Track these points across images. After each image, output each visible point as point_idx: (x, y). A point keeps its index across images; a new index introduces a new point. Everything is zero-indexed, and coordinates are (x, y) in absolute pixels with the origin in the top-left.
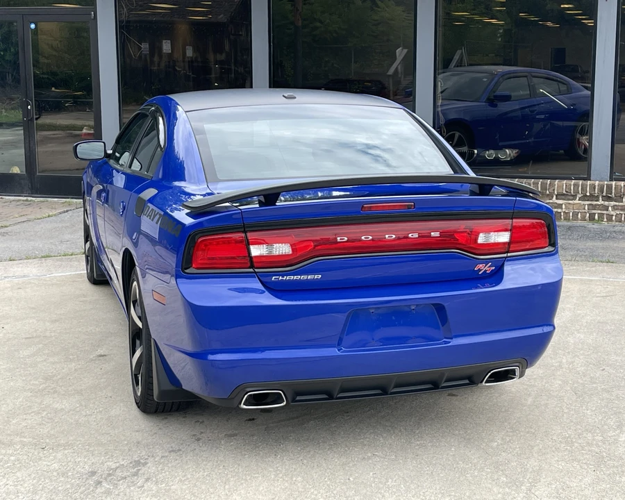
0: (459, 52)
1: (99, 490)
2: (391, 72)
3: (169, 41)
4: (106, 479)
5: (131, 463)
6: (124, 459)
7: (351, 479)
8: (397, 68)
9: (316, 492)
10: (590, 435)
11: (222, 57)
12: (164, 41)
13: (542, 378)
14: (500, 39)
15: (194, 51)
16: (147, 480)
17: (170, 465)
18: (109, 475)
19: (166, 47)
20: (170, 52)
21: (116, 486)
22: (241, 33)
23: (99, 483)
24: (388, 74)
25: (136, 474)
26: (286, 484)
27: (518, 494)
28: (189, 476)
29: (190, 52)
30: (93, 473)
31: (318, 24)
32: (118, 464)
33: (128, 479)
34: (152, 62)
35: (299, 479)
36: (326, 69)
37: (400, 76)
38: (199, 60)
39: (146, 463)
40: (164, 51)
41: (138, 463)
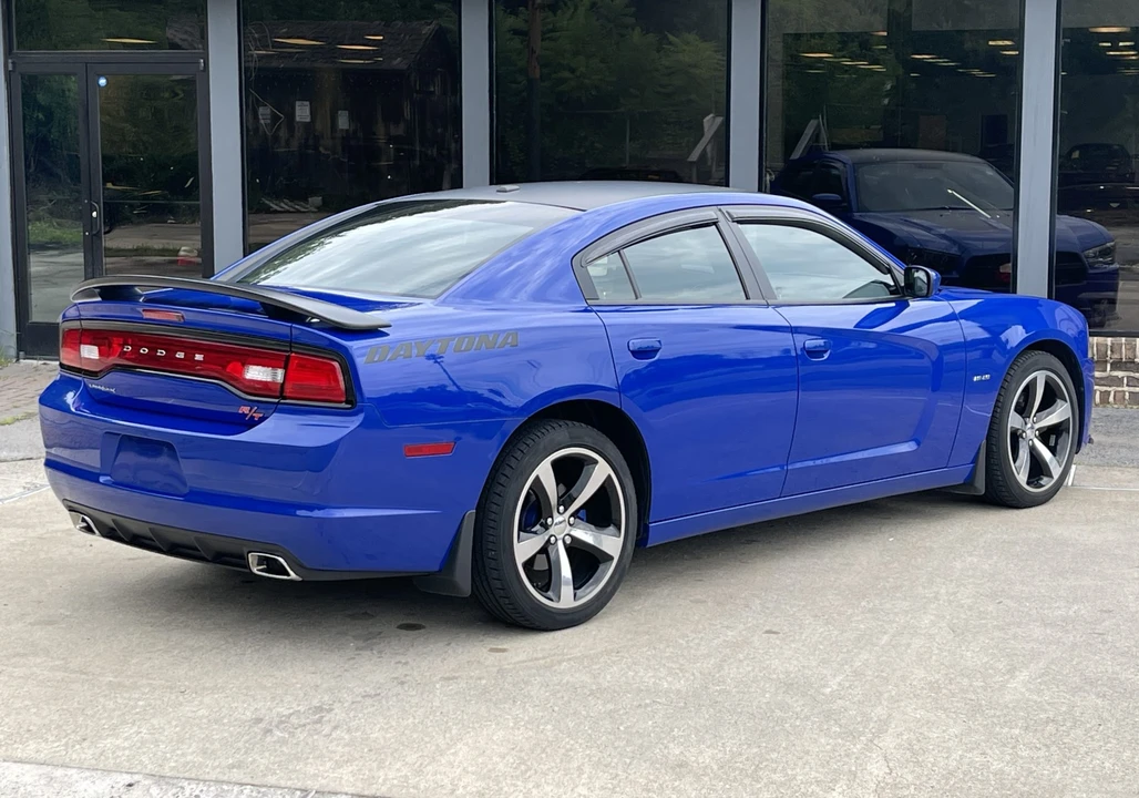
0: (813, 123)
1: (269, 739)
2: (694, 156)
3: (308, 103)
4: (277, 727)
5: (310, 709)
6: (299, 705)
7: (622, 728)
8: (705, 150)
9: (572, 742)
10: (966, 679)
11: (399, 130)
12: (298, 103)
13: (907, 612)
14: (886, 101)
15: (351, 118)
16: (335, 728)
17: (365, 712)
18: (282, 722)
19: (302, 112)
20: (308, 120)
21: (292, 734)
22: (432, 89)
23: (268, 731)
24: (689, 160)
25: (319, 721)
26: (531, 733)
27: (855, 745)
28: (394, 724)
29: (343, 122)
30: (259, 720)
31: (566, 74)
32: (291, 711)
33: (308, 727)
34: (276, 138)
35: (549, 727)
36: (582, 151)
37: (709, 163)
38: (360, 134)
39: (332, 710)
40: (298, 119)
41: (319, 709)
